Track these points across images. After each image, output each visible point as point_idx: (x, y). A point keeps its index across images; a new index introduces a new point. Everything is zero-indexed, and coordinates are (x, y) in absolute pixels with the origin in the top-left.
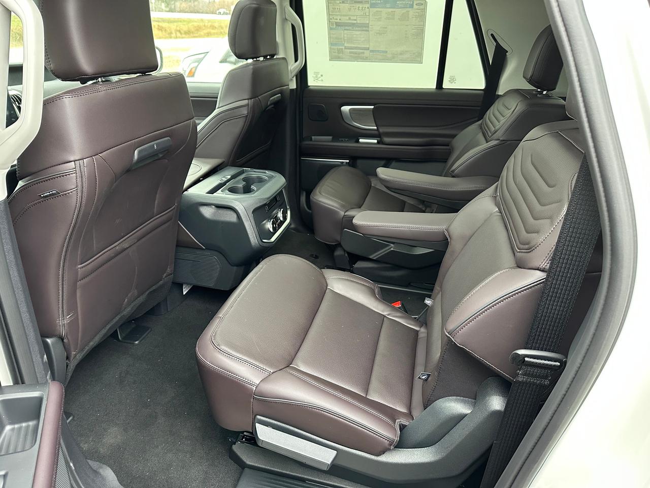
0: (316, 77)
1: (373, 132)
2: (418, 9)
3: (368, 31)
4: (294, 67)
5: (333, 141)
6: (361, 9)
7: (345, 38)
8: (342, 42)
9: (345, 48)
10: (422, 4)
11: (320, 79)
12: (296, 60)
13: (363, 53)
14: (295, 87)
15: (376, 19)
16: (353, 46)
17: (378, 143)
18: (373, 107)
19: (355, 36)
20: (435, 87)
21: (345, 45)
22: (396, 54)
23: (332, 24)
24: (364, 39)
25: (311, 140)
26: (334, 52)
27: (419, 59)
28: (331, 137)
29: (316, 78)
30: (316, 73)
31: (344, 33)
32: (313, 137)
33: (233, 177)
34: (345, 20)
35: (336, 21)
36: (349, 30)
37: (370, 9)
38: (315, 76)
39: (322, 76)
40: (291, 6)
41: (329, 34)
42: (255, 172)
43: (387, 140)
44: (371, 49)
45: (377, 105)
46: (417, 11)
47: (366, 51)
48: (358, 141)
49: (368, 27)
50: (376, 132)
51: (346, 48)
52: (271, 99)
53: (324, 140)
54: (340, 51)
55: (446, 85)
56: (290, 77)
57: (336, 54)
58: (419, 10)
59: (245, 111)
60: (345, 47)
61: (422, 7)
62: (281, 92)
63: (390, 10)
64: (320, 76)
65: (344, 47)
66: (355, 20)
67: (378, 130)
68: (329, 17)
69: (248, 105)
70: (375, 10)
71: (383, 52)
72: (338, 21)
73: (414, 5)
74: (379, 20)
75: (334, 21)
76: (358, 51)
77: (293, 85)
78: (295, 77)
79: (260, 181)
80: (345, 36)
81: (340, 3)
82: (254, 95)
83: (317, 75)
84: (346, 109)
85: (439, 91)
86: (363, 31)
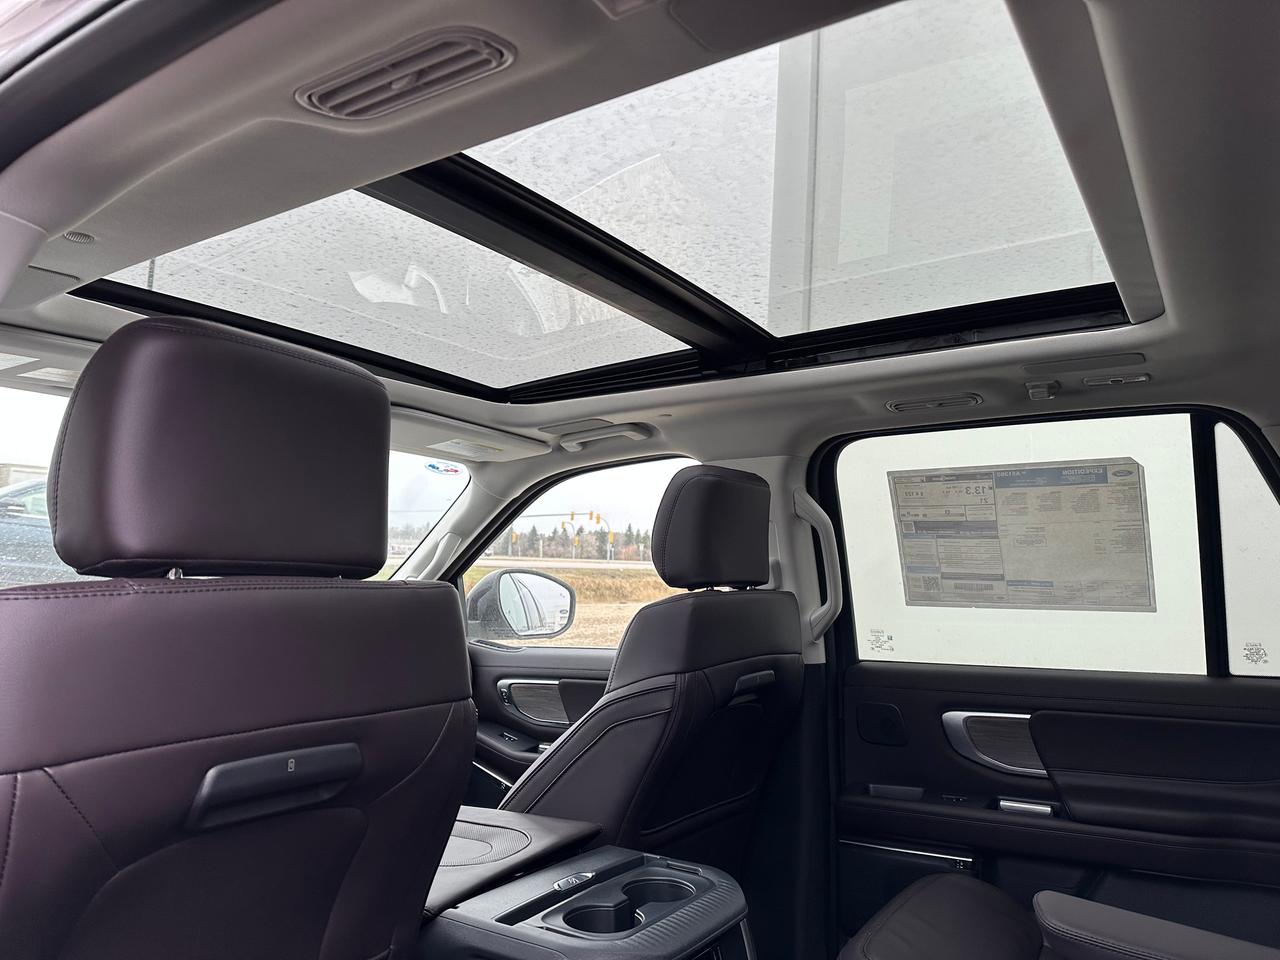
0: (878, 639)
1: (1036, 783)
2: (1119, 484)
3: (997, 537)
4: (816, 613)
5: (923, 800)
6: (972, 491)
7: (941, 555)
8: (935, 563)
9: (942, 577)
10: (1131, 473)
11: (886, 646)
12: (824, 601)
13: (991, 587)
14: (822, 660)
15: (1013, 510)
16: (962, 571)
17: (1056, 814)
18: (1028, 716)
19: (963, 549)
20: (1205, 672)
21: (944, 570)
22: (1079, 590)
23: (907, 526)
24: (988, 556)
25: (866, 792)
26: (915, 586)
27: (1145, 601)
28: (920, 790)
29: (877, 644)
30: (877, 633)
31: (936, 546)
32: (871, 786)
33: (600, 877)
34: (936, 515)
35: (916, 519)
36: (949, 537)
37: (997, 490)
38: (874, 638)
39: (890, 638)
40: (810, 491)
41: (902, 547)
42: (668, 866)
43: (1078, 807)
44: (1007, 578)
45: (1039, 713)
46: (1118, 488)
47: (994, 583)
48: (995, 806)
49: (996, 529)
50: (1046, 784)
51: (945, 576)
52: (743, 678)
53: (902, 796)
54: (930, 583)
55: (1239, 665)
56: (807, 636)
57: (923, 590)
58: (1124, 485)
59: (665, 702)
60: (943, 573)
61: (1129, 479)
62: (774, 666)
63: (1049, 489)
64: (886, 639)
65: (939, 576)
66: (962, 515)
67: (1050, 778)
68: (899, 512)
69: (673, 686)
70: (1009, 491)
71: (1043, 584)
72: (921, 518)
73: (1109, 475)
74: (1023, 512)
75: (910, 518)
76: (975, 582)
77: (818, 656)
78: (822, 638)
79: (676, 894)
80: (941, 549)
81: (923, 481)
82: (692, 663)
83: (878, 637)
84: (955, 717)
85: (1220, 683)
86: (983, 537)
